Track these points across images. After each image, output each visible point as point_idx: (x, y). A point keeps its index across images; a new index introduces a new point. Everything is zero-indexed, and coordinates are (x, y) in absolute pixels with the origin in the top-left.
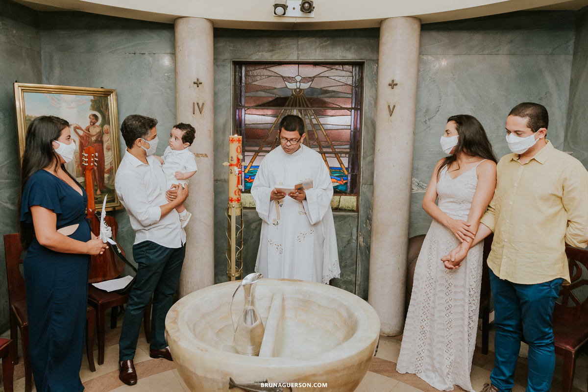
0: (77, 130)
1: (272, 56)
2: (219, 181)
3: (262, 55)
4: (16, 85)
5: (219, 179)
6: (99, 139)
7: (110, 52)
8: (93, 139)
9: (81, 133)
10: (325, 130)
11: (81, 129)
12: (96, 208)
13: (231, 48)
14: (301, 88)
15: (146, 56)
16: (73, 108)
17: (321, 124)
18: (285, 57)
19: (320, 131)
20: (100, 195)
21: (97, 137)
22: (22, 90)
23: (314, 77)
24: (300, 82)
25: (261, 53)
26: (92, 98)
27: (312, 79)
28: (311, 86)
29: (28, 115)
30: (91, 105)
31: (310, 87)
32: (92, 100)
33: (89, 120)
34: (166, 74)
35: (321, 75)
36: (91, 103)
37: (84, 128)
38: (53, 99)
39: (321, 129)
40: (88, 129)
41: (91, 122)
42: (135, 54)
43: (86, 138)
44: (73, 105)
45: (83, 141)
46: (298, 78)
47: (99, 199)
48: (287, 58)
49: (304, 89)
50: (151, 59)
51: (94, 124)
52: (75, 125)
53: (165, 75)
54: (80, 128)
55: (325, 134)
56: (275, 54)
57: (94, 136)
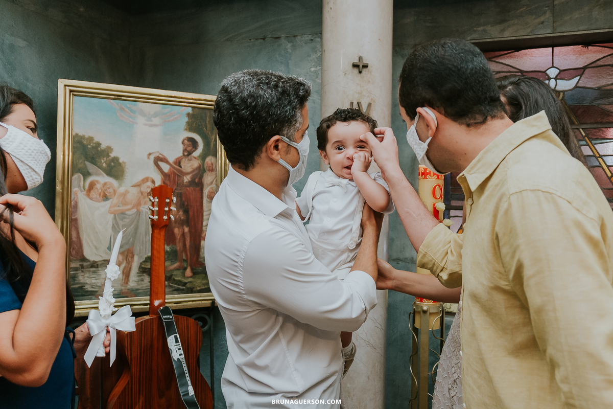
0: (160, 163)
1: (503, 30)
2: (402, 260)
3: (484, 30)
4: (62, 82)
5: (401, 257)
6: (197, 180)
7: (228, 40)
8: (187, 179)
9: (166, 168)
10: (608, 167)
11: (167, 162)
12: (166, 301)
13: (428, 25)
14: (558, 88)
15: (283, 41)
16: (155, 125)
17: (601, 156)
18: (529, 30)
19: (600, 169)
20: (191, 277)
21: (193, 176)
22: (71, 91)
23: (585, 68)
24: (556, 78)
25: (481, 28)
26: (190, 110)
27: (580, 71)
28: (579, 85)
29: (77, 134)
30: (188, 123)
31: (576, 87)
32: (188, 115)
33: (181, 147)
34: (312, 69)
35: (599, 63)
36: (186, 119)
37: (171, 160)
38: (122, 109)
39: (601, 166)
40: (178, 162)
41: (185, 150)
42: (264, 39)
43: (174, 176)
44: (156, 120)
45: (168, 182)
46: (553, 73)
47: (188, 285)
48: (531, 32)
49: (564, 92)
50: (289, 45)
51: (190, 153)
52: (157, 155)
53: (310, 71)
54: (164, 160)
55: (610, 175)
56: (509, 27)
57: (188, 174)
